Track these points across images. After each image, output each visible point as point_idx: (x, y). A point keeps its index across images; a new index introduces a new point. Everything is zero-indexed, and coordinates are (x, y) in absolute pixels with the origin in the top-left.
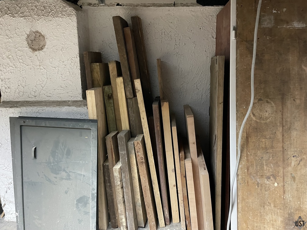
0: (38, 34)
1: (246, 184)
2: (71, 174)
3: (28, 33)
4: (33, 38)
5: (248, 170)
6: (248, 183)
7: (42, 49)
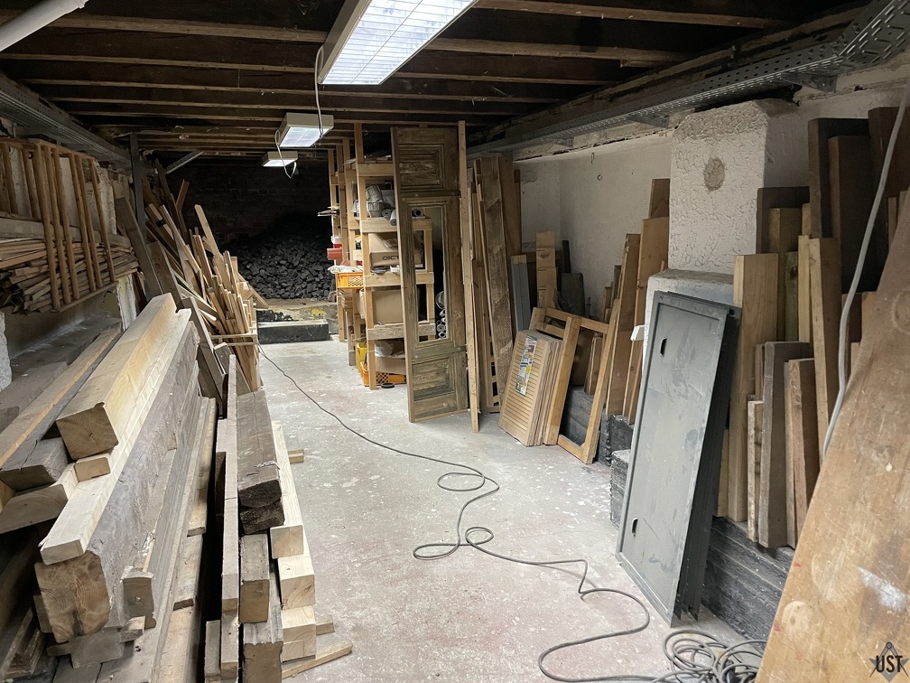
0: (718, 163)
1: (840, 449)
2: (689, 389)
3: (707, 163)
4: (710, 170)
5: (852, 423)
6: (844, 447)
7: (720, 187)
